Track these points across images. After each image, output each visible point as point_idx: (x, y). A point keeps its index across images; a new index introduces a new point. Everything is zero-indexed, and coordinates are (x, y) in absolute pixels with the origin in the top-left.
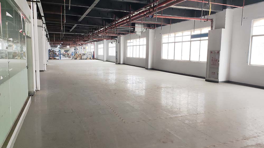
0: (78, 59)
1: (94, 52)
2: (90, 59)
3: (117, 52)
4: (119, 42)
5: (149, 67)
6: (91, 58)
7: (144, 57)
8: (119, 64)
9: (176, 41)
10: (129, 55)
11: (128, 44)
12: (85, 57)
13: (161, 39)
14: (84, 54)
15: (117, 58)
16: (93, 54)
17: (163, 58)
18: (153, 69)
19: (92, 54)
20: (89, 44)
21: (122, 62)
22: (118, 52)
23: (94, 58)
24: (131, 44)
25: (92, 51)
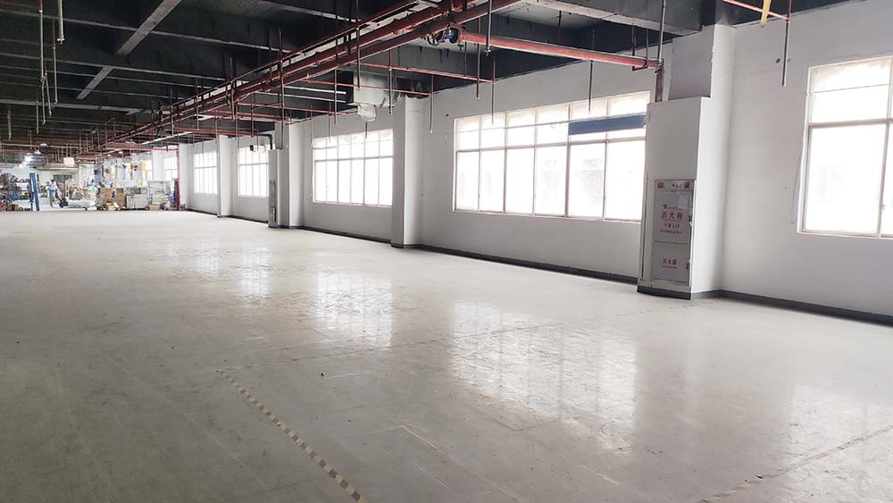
0: (111, 208)
1: (177, 183)
2: (162, 208)
3: (273, 183)
4: (280, 147)
5: (407, 241)
6: (168, 205)
8: (285, 227)
9: (509, 144)
10: (324, 193)
11: (318, 155)
12: (140, 200)
13: (449, 134)
14: (138, 191)
15: (276, 203)
16: (173, 190)
17: (458, 207)
18: (420, 246)
19: (169, 188)
20: (156, 153)
21: (293, 222)
22: (278, 184)
23: (176, 205)
25: (170, 177)
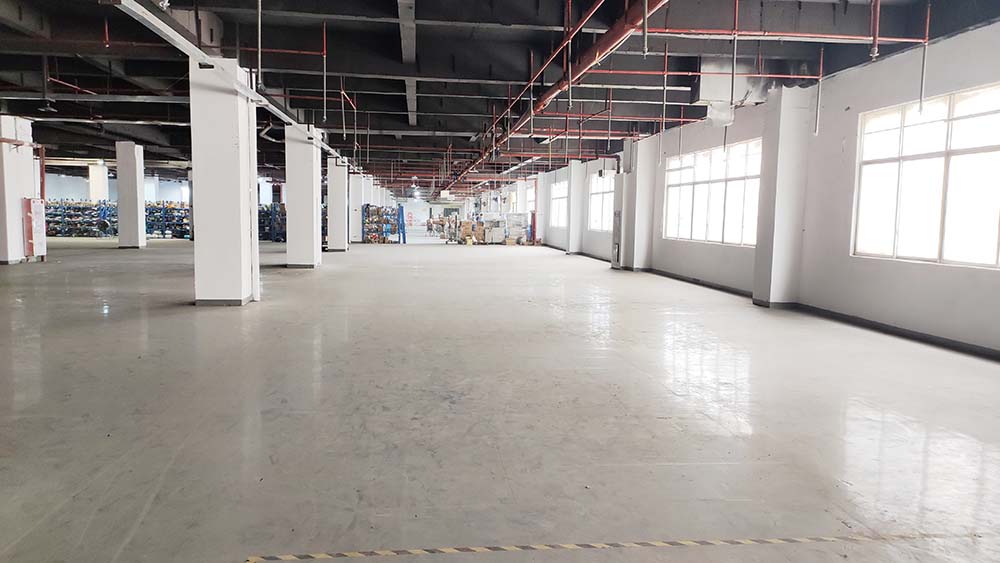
0: (469, 242)
1: (533, 216)
2: (518, 243)
3: (617, 215)
4: (628, 171)
5: (775, 296)
6: (524, 240)
7: (750, 238)
8: (628, 269)
9: (954, 146)
10: (675, 228)
11: (671, 178)
12: (496, 234)
14: (497, 224)
15: (620, 240)
16: (530, 223)
18: (795, 307)
19: (526, 221)
20: (520, 183)
21: (638, 262)
22: (623, 217)
23: (532, 240)
24: (687, 176)
25: (531, 207)
